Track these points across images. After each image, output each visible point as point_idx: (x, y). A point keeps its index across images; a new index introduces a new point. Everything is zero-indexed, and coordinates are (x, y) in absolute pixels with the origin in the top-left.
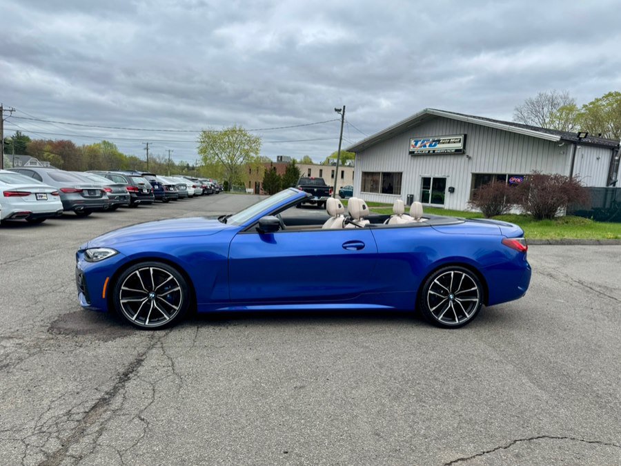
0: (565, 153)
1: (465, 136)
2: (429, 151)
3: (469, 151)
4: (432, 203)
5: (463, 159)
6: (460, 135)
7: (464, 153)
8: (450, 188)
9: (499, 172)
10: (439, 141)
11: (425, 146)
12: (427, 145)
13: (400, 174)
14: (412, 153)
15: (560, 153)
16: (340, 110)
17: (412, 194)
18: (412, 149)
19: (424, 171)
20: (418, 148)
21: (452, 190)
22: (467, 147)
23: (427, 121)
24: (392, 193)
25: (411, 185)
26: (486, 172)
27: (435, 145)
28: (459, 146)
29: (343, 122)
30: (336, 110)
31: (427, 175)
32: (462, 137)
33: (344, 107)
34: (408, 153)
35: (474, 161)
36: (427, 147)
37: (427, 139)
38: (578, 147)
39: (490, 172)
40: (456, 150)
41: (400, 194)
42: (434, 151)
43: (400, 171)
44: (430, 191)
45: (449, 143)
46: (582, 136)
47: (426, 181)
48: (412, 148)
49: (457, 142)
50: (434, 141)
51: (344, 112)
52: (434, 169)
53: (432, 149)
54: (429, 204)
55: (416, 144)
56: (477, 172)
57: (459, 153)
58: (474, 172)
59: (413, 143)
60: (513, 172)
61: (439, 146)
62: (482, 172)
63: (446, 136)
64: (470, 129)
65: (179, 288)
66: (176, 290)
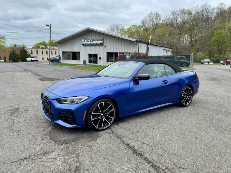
0: (136, 45)
1: (103, 38)
2: (90, 44)
3: (105, 44)
4: (93, 63)
5: (102, 48)
6: (101, 38)
7: (103, 45)
8: (99, 58)
9: (116, 52)
10: (93, 40)
11: (88, 42)
12: (89, 41)
13: (79, 52)
14: (83, 44)
15: (135, 45)
16: (49, 26)
17: (85, 60)
18: (83, 43)
19: (88, 51)
20: (85, 43)
21: (100, 58)
22: (104, 43)
23: (88, 32)
24: (76, 60)
25: (84, 57)
26: (111, 52)
27: (92, 42)
28: (101, 42)
29: (50, 30)
30: (47, 25)
31: (90, 53)
32: (102, 39)
33: (50, 24)
34: (81, 44)
35: (107, 47)
36: (89, 42)
37: (89, 39)
38: (140, 43)
39: (113, 52)
40: (100, 44)
41: (80, 60)
42: (92, 44)
43: (79, 51)
44: (92, 59)
45: (97, 41)
46: (141, 39)
47: (90, 55)
48: (83, 42)
49: (100, 41)
50: (91, 40)
51: (50, 26)
52: (93, 51)
53: (91, 43)
54: (92, 64)
55: (85, 41)
56: (108, 52)
57: (101, 45)
58: (107, 52)
59: (83, 40)
60: (120, 52)
61: (93, 42)
62: (110, 52)
63: (96, 38)
64: (104, 36)
65: (114, 109)
66: (112, 110)
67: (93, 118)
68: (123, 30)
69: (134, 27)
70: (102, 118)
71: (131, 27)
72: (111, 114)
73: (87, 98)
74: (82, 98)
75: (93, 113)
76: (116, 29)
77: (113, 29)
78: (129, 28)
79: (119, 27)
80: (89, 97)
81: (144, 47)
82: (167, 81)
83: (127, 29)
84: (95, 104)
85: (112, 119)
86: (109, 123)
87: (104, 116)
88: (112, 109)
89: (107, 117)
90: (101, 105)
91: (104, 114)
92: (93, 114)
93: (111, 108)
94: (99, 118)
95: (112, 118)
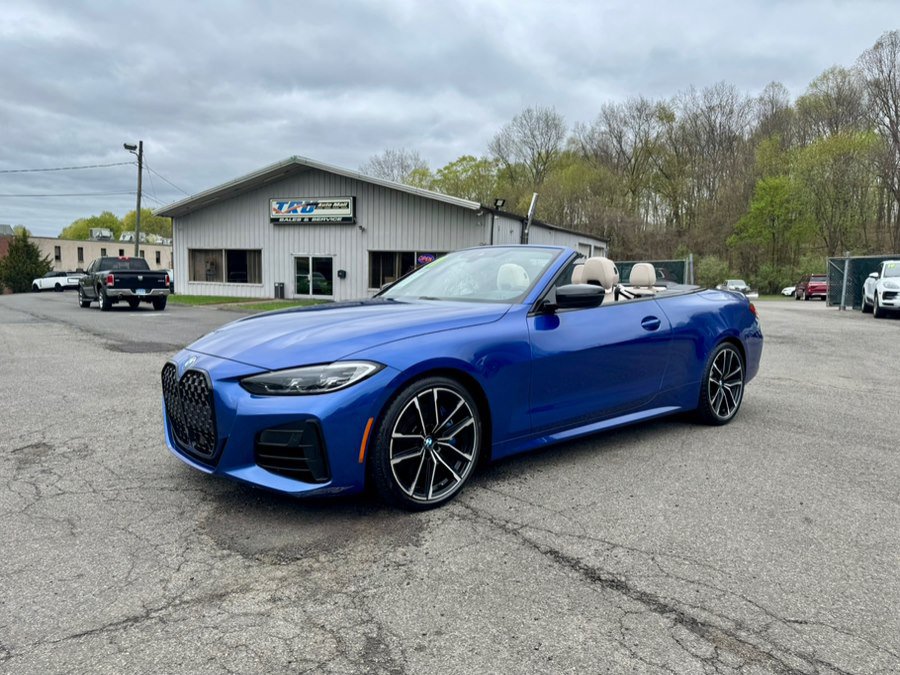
0: (484, 225)
1: (354, 199)
2: (303, 219)
3: (362, 220)
4: (315, 292)
5: (353, 232)
6: (346, 197)
7: (355, 223)
8: (339, 272)
9: (405, 248)
10: (316, 204)
11: (295, 211)
12: (299, 210)
13: (258, 252)
14: (275, 221)
15: (477, 225)
16: (135, 148)
17: (281, 281)
18: (274, 215)
19: (296, 247)
20: (284, 214)
21: (343, 275)
22: (358, 215)
23: (295, 174)
24: (246, 281)
25: (278, 269)
26: (387, 248)
27: (310, 211)
28: (348, 212)
29: (140, 167)
30: (127, 147)
31: (302, 254)
32: (350, 201)
33: (141, 143)
34: (267, 221)
35: (370, 233)
36: (299, 213)
37: (300, 200)
38: (496, 217)
39: (393, 248)
40: (344, 219)
41: (260, 281)
42: (310, 219)
43: (257, 247)
44: (310, 276)
45: (332, 207)
46: (500, 203)
47: (301, 265)
48: (274, 213)
49: (344, 207)
50: (308, 204)
51: (141, 151)
52: (314, 245)
53: (307, 216)
54: (311, 296)
55: (280, 208)
56: (376, 249)
57: (348, 222)
58: (371, 249)
59: (275, 205)
60: (422, 249)
61: (316, 212)
62: (382, 248)
63: (324, 197)
64: (358, 188)
65: (472, 420)
66: (468, 424)
67: (397, 453)
68: (423, 173)
69: (465, 163)
70: (428, 455)
71: (452, 165)
72: (464, 441)
73: (371, 368)
74: (355, 369)
75: (394, 435)
76: (395, 172)
77: (386, 170)
78: (446, 168)
79: (409, 162)
80: (382, 366)
81: (511, 232)
82: (656, 321)
83: (440, 171)
84: (404, 394)
85: (467, 461)
86: (456, 476)
87: (436, 448)
88: (465, 421)
89: (446, 453)
90: (426, 401)
91: (434, 438)
92: (396, 440)
93: (463, 414)
94: (419, 458)
95: (466, 456)
